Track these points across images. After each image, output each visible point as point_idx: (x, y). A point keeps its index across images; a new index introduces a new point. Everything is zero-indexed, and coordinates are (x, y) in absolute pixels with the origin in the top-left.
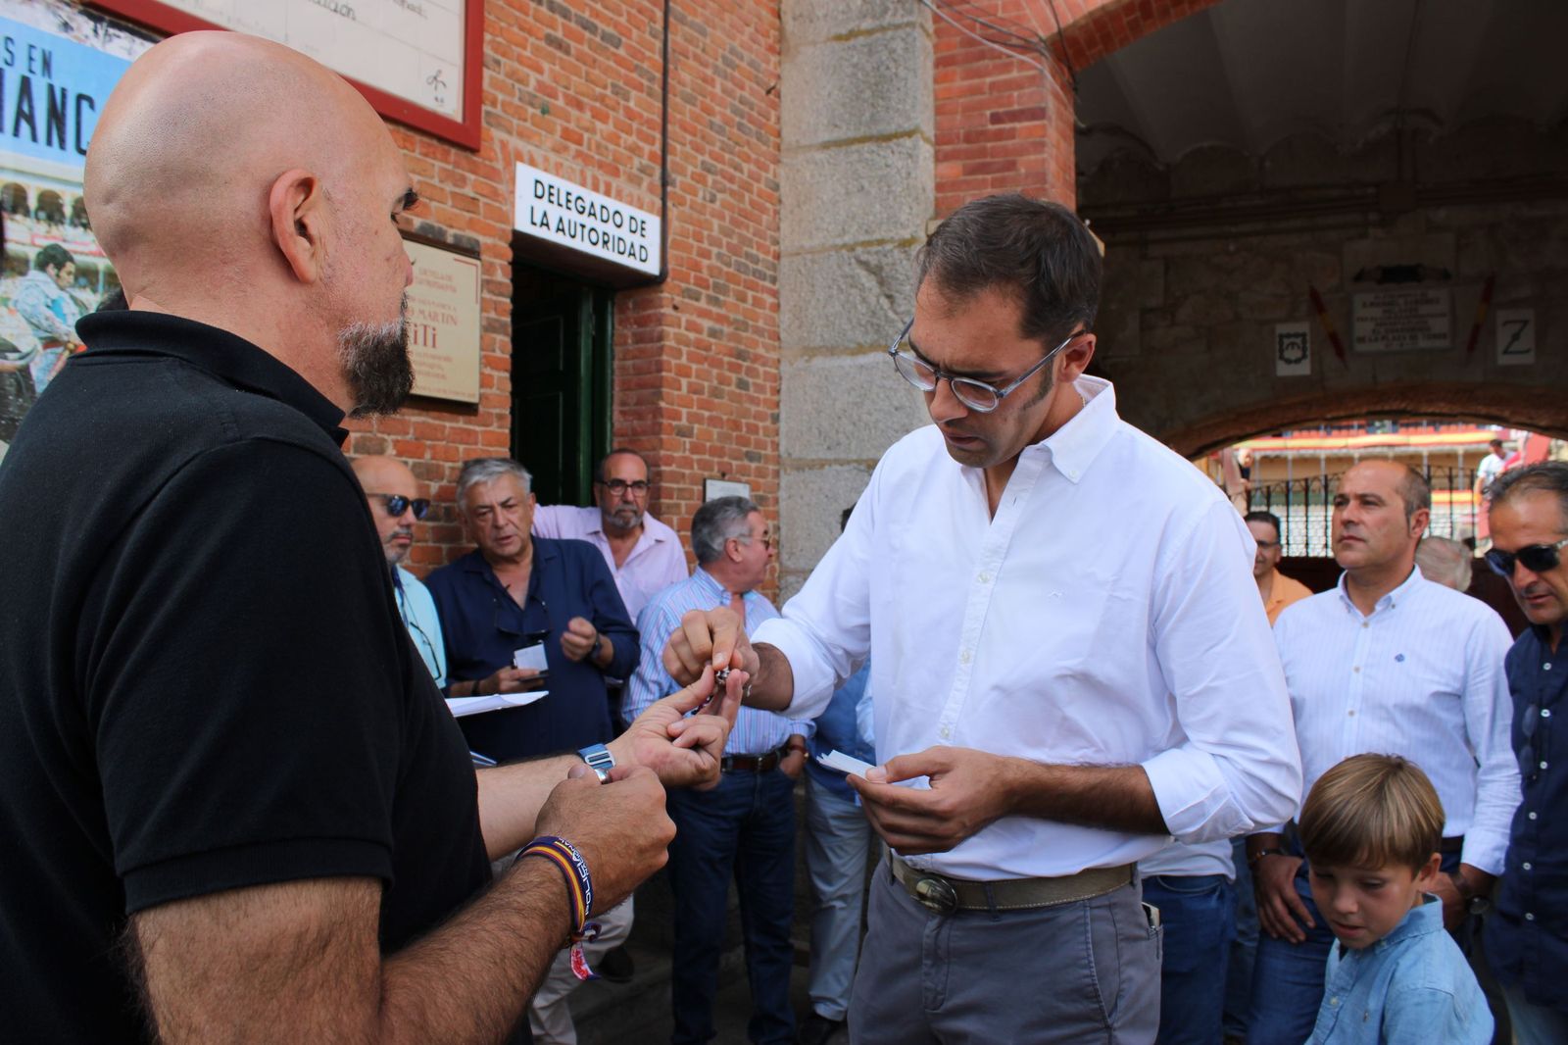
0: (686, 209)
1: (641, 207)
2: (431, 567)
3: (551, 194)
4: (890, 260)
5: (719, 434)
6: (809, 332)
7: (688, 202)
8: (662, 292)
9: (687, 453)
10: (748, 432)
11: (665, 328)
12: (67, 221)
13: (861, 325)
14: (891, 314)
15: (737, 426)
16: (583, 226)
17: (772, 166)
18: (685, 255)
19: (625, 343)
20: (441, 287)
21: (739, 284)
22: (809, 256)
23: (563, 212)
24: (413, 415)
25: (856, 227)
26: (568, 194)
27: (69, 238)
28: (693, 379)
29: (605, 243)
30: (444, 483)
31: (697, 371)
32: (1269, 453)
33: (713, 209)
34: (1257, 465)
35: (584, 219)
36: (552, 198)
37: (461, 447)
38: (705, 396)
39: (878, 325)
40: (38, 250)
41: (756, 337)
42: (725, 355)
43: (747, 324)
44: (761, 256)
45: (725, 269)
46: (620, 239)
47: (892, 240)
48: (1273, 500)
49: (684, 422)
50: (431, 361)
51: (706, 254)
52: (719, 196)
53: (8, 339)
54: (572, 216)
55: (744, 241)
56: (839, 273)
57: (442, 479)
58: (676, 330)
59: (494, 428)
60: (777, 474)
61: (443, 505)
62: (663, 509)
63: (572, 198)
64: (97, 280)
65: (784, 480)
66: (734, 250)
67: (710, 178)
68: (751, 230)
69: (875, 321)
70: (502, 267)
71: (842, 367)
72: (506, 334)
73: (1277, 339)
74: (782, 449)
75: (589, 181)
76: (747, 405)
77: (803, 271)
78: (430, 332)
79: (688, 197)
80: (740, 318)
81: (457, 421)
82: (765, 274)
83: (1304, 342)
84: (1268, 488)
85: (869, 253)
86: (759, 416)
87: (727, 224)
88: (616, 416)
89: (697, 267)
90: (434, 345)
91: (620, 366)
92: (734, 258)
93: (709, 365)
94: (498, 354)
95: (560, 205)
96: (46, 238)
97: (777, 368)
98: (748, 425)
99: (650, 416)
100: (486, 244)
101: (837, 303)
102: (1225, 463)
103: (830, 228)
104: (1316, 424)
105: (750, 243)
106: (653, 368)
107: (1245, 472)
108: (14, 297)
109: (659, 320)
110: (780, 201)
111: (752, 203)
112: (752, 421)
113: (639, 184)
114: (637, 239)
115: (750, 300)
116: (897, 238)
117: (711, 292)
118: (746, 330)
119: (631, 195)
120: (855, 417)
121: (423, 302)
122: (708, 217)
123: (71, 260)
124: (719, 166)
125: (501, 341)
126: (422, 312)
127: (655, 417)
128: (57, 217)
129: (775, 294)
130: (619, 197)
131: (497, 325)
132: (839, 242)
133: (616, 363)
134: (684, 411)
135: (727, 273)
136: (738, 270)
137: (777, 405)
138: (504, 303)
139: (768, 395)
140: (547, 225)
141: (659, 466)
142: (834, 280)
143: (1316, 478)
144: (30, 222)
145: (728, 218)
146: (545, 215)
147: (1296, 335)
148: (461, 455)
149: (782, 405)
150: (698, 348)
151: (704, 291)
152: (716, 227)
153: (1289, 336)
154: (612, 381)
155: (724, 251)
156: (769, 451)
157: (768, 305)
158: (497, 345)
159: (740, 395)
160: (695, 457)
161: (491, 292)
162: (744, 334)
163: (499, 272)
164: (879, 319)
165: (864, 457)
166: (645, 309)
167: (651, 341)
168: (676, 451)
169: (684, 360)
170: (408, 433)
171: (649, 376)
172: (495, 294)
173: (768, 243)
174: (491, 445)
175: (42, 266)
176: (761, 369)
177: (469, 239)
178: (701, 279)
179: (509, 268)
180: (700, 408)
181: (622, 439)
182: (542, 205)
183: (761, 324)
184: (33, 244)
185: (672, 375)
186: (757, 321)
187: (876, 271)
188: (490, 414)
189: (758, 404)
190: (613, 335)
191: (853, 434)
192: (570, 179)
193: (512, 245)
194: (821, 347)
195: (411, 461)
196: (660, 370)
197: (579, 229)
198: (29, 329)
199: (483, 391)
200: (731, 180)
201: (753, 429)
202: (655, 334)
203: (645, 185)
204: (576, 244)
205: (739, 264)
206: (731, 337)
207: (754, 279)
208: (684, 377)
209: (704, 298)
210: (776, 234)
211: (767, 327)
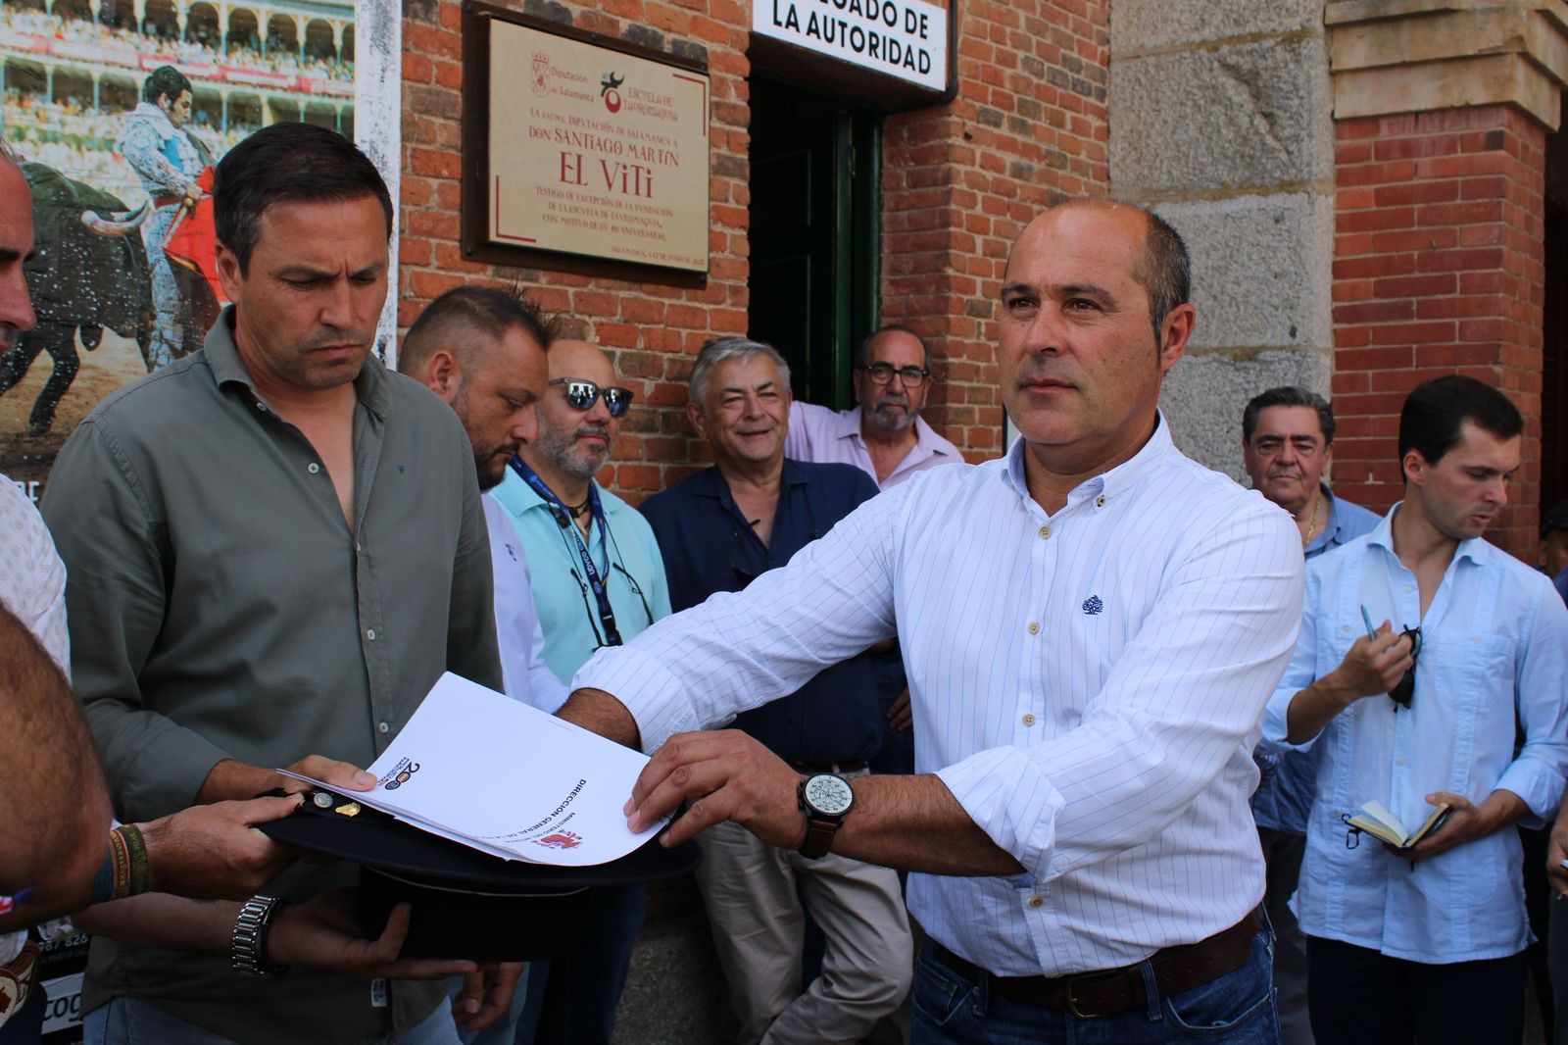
2: (644, 494)
4: (1270, 63)
6: (1150, 169)
8: (950, 115)
9: (983, 339)
11: (954, 165)
12: (182, 35)
13: (1227, 158)
14: (1269, 140)
16: (843, 25)
18: (980, 62)
19: (898, 187)
20: (657, 114)
21: (1053, 102)
22: (1152, 60)
23: (817, 7)
24: (622, 289)
25: (1220, 17)
27: (184, 58)
28: (991, 237)
29: (873, 47)
30: (663, 380)
35: (844, 15)
37: (684, 332)
39: (1252, 157)
40: (147, 75)
41: (1076, 175)
42: (1033, 202)
43: (1066, 157)
44: (1084, 61)
45: (1035, 80)
46: (893, 41)
47: (1273, 34)
49: (979, 296)
50: (645, 215)
51: (1008, 60)
53: (114, 193)
54: (830, 10)
55: (1062, 40)
56: (1194, 82)
57: (660, 376)
58: (969, 168)
59: (726, 306)
61: (661, 410)
62: (950, 417)
64: (221, 114)
66: (1046, 53)
68: (1071, 24)
69: (1247, 150)
70: (735, 83)
71: (1199, 217)
72: (742, 177)
77: (1143, 81)
78: (643, 175)
80: (1056, 149)
81: (680, 298)
82: (1090, 87)
85: (1239, 53)
87: (1038, 16)
88: (885, 287)
89: (996, 79)
90: (649, 195)
91: (890, 219)
92: (1047, 65)
93: (1013, 217)
94: (732, 204)
96: (157, 58)
99: (933, 288)
100: (714, 52)
101: (1192, 126)
103: (1183, 21)
105: (1069, 43)
106: (937, 221)
108: (119, 139)
109: (946, 154)
114: (915, 42)
115: (1069, 124)
116: (1280, 30)
117: (1015, 114)
118: (1063, 167)
120: (1217, 288)
121: (634, 135)
123: (188, 87)
125: (735, 186)
126: (632, 148)
127: (939, 290)
128: (169, 31)
129: (1103, 115)
131: (730, 165)
132: (1196, 38)
133: (885, 215)
134: (979, 280)
135: (1038, 86)
136: (1053, 83)
138: (740, 134)
140: (796, 25)
141: (944, 357)
142: (1188, 93)
144: (136, 38)
145: (1038, 9)
146: (792, 10)
148: (684, 342)
150: (997, 193)
151: (1006, 113)
152: (1022, 22)
154: (880, 239)
155: (1033, 55)
157: (1093, 131)
158: (731, 191)
161: (721, 119)
162: (1060, 172)
163: (733, 91)
164: (1253, 148)
165: (1229, 344)
166: (927, 141)
167: (935, 184)
168: (966, 337)
169: (979, 210)
170: (615, 314)
171: (930, 233)
172: (728, 123)
173: (1094, 42)
175: (152, 97)
177: (693, 46)
178: (1003, 95)
179: (746, 85)
183: (1083, 157)
184: (141, 68)
185: (962, 231)
186: (1078, 155)
187: (1248, 79)
188: (721, 287)
190: (880, 175)
191: (1213, 311)
193: (749, 54)
194: (1168, 189)
195: (618, 351)
196: (947, 225)
197: (838, 29)
198: (138, 178)
199: (712, 255)
202: (940, 175)
204: (834, 50)
205: (1054, 73)
206: (1044, 177)
207: (1074, 93)
208: (978, 233)
209: (1005, 123)
210: (1105, 30)
211: (1092, 162)
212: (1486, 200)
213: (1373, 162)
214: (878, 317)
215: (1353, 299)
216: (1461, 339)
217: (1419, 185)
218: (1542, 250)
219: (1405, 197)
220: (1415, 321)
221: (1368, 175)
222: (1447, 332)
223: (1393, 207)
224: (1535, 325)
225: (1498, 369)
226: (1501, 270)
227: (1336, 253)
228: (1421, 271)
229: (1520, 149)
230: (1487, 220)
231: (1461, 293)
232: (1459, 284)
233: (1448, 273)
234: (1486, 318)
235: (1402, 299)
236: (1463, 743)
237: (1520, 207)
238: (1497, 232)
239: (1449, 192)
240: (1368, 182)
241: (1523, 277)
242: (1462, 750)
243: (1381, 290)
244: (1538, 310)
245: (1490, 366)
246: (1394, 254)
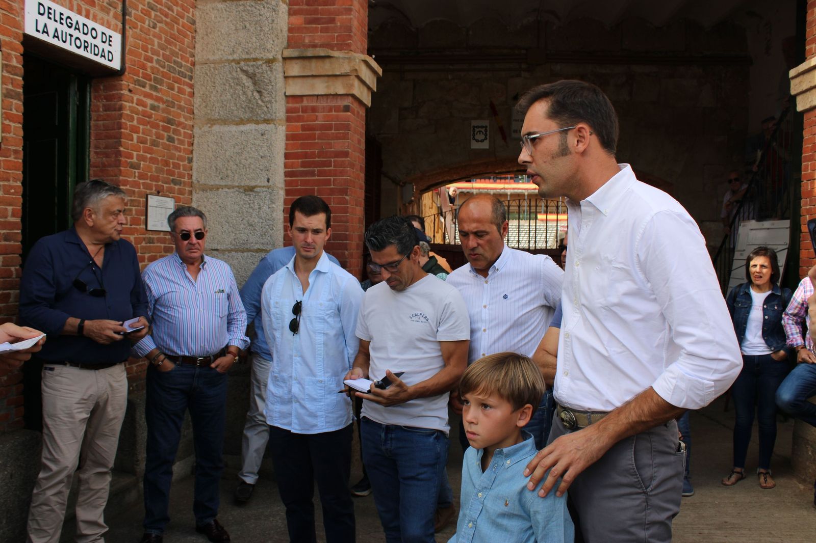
0: (138, 31)
1: (109, 27)
3: (49, 13)
4: (260, 70)
5: (156, 168)
6: (211, 110)
7: (139, 27)
8: (122, 81)
9: (137, 179)
10: (173, 168)
11: (124, 103)
13: (241, 107)
14: (260, 102)
15: (167, 163)
16: (71, 36)
17: (191, 10)
18: (136, 59)
19: (98, 111)
21: (170, 80)
22: (212, 65)
23: (58, 25)
25: (240, 50)
26: (61, 14)
28: (141, 135)
29: (86, 47)
31: (143, 129)
32: (464, 190)
33: (154, 32)
35: (71, 31)
36: (50, 16)
38: (148, 145)
39: (252, 108)
41: (179, 111)
42: (160, 121)
43: (174, 103)
44: (184, 63)
45: (161, 69)
46: (95, 46)
47: (261, 58)
49: (135, 160)
51: (150, 60)
52: (159, 25)
54: (64, 28)
55: (174, 53)
56: (230, 76)
58: (131, 104)
59: (11, 158)
60: (191, 193)
63: (64, 17)
65: (195, 197)
66: (167, 58)
67: (153, 13)
68: (177, 47)
69: (251, 105)
70: (16, 56)
71: (230, 131)
72: (19, 100)
73: (472, 129)
74: (194, 178)
75: (75, 8)
76: (173, 152)
77: (209, 74)
79: (139, 24)
80: (170, 99)
82: (185, 74)
85: (247, 65)
86: (180, 158)
87: (163, 42)
88: (92, 154)
89: (144, 67)
91: (94, 124)
92: (167, 63)
93: (151, 127)
94: (14, 112)
95: (56, 21)
97: (192, 131)
98: (173, 163)
99: (114, 156)
100: (4, 41)
101: (228, 94)
102: (442, 195)
103: (225, 50)
105: (177, 55)
106: (116, 127)
107: (452, 200)
109: (120, 98)
110: (196, 31)
111: (179, 31)
112: (176, 161)
113: (108, 13)
114: (106, 47)
115: (176, 89)
116: (265, 58)
117: (152, 83)
118: (173, 107)
119: (102, 19)
120: (238, 161)
122: (151, 37)
124: (159, 6)
125: (16, 103)
127: (116, 156)
129: (191, 86)
130: (95, 19)
131: (13, 94)
132: (231, 58)
133: (92, 123)
134: (135, 153)
135: (163, 72)
136: (169, 71)
137: (192, 152)
138: (17, 79)
139: (186, 146)
140: (47, 33)
142: (227, 80)
145: (163, 39)
146: (46, 26)
147: (482, 127)
149: (194, 152)
150: (144, 116)
151: (148, 82)
152: (156, 44)
153: (478, 127)
154: (90, 133)
155: (161, 58)
156: (186, 179)
157: (187, 93)
158: (14, 106)
159: (169, 145)
160: (141, 181)
161: (8, 72)
162: (172, 109)
163: (14, 60)
164: (253, 104)
165: (243, 184)
166: (112, 91)
167: (115, 110)
168: (129, 177)
169: (135, 123)
171: (113, 131)
172: (12, 74)
173: (188, 56)
174: (10, 170)
176: (182, 131)
178: (146, 74)
179: (22, 58)
180: (145, 152)
181: (95, 169)
182: (43, 20)
183: (182, 104)
185: (128, 131)
186: (180, 102)
187: (251, 76)
188: (10, 149)
189: (180, 152)
190: (90, 105)
192: (62, 5)
193: (23, 43)
194: (218, 119)
196: (120, 128)
197: (69, 37)
199: (3, 135)
200: (166, 16)
201: (177, 166)
202: (120, 107)
203: (112, 14)
204: (66, 46)
205: (170, 67)
206: (164, 111)
207: (178, 76)
208: (135, 133)
209: (148, 86)
210: (193, 51)
211: (187, 106)
212: (343, 131)
213: (301, 114)
214: (89, 167)
215: (292, 168)
217: (318, 124)
218: (364, 152)
219: (313, 128)
220: (316, 178)
221: (298, 119)
224: (361, 181)
226: (349, 159)
227: (286, 149)
231: (334, 167)
232: (333, 164)
238: (347, 144)
239: (329, 127)
240: (299, 121)
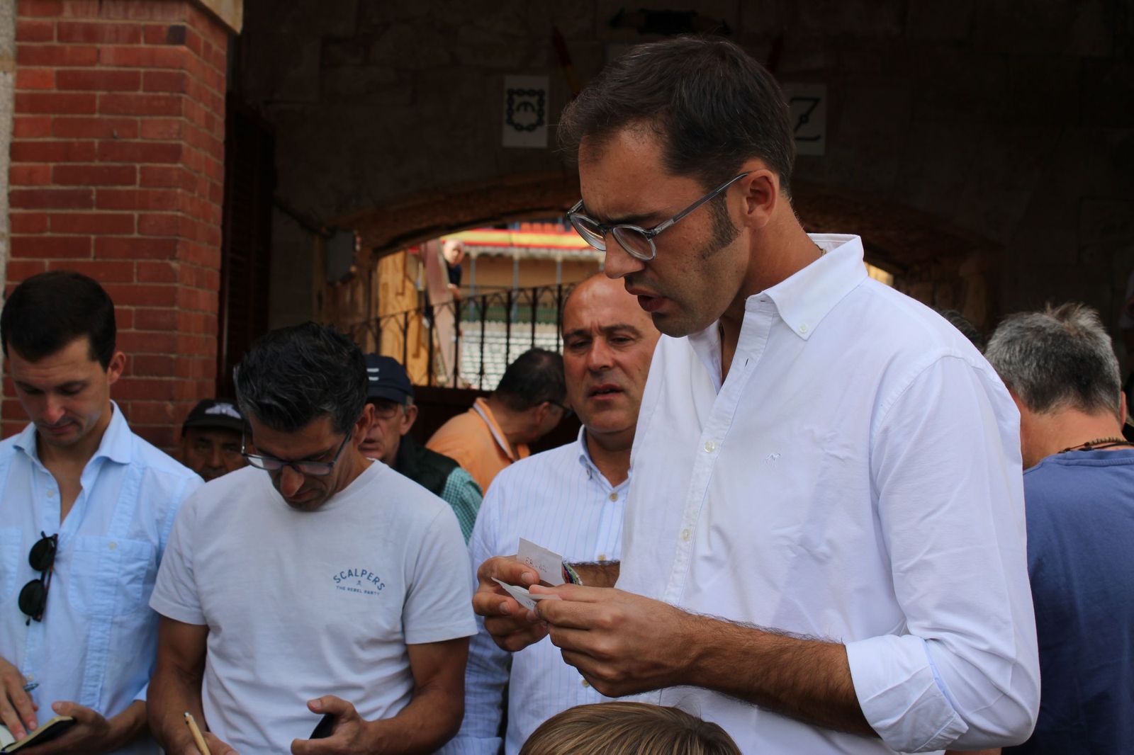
32: (489, 250)
34: (473, 265)
48: (489, 313)
73: (506, 97)
83: (541, 103)
84: (484, 297)
102: (428, 261)
104: (551, 214)
107: (455, 273)
143: (546, 288)
147: (531, 93)
153: (521, 92)
212: (167, 94)
213: (55, 43)
215: (31, 183)
216: (139, 232)
217: (102, 72)
218: (222, 149)
219: (88, 82)
220: (94, 211)
221: (49, 57)
222: (126, 224)
223: (74, 92)
224: (214, 224)
225: (175, 265)
226: (180, 165)
227: (15, 133)
228: (101, 160)
229: (202, 46)
230: (167, 114)
231: (141, 185)
232: (138, 177)
233: (127, 164)
234: (164, 213)
235: (82, 187)
236: (97, 655)
237: (201, 105)
238: (176, 127)
239: (131, 82)
240: (48, 63)
241: (203, 175)
242: (95, 662)
243: (60, 176)
244: (217, 208)
245: (167, 261)
246: (74, 140)
